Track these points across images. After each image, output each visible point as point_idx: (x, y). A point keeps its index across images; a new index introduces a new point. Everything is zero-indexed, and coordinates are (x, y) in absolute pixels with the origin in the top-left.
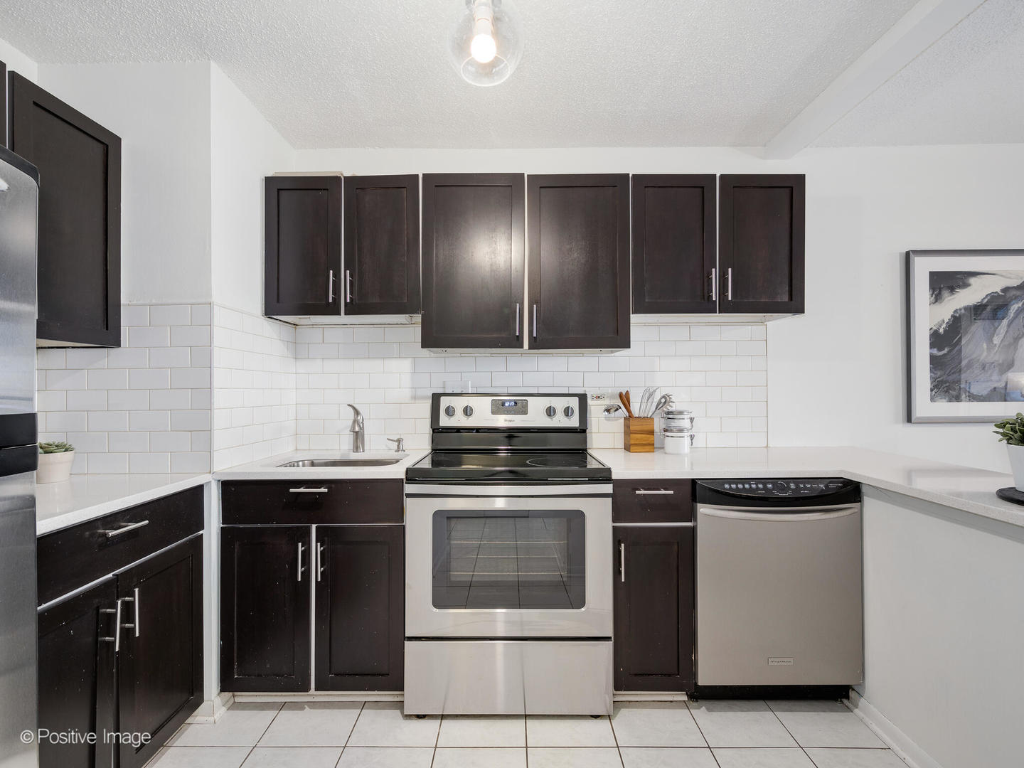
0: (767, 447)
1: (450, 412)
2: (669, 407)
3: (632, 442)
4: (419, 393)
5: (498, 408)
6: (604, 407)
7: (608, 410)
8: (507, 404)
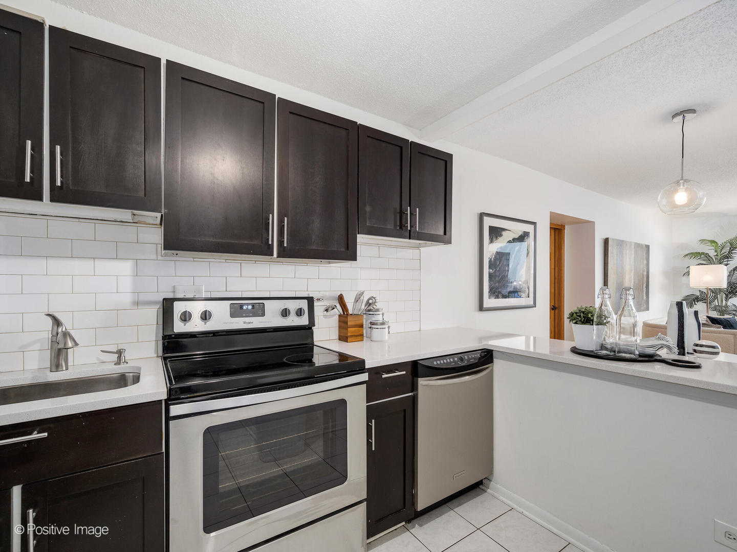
0: (420, 330)
1: (186, 317)
2: (374, 306)
3: (349, 334)
4: (143, 298)
5: (236, 312)
6: (324, 308)
7: (327, 310)
8: (245, 307)
